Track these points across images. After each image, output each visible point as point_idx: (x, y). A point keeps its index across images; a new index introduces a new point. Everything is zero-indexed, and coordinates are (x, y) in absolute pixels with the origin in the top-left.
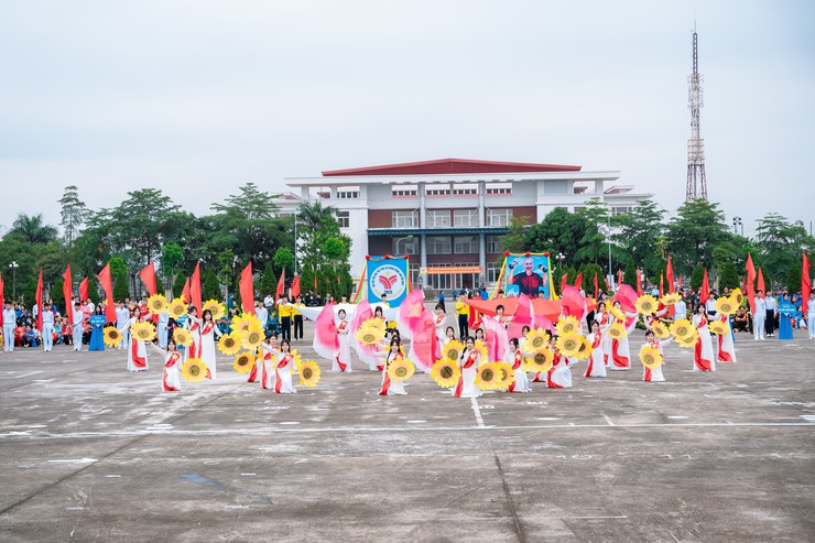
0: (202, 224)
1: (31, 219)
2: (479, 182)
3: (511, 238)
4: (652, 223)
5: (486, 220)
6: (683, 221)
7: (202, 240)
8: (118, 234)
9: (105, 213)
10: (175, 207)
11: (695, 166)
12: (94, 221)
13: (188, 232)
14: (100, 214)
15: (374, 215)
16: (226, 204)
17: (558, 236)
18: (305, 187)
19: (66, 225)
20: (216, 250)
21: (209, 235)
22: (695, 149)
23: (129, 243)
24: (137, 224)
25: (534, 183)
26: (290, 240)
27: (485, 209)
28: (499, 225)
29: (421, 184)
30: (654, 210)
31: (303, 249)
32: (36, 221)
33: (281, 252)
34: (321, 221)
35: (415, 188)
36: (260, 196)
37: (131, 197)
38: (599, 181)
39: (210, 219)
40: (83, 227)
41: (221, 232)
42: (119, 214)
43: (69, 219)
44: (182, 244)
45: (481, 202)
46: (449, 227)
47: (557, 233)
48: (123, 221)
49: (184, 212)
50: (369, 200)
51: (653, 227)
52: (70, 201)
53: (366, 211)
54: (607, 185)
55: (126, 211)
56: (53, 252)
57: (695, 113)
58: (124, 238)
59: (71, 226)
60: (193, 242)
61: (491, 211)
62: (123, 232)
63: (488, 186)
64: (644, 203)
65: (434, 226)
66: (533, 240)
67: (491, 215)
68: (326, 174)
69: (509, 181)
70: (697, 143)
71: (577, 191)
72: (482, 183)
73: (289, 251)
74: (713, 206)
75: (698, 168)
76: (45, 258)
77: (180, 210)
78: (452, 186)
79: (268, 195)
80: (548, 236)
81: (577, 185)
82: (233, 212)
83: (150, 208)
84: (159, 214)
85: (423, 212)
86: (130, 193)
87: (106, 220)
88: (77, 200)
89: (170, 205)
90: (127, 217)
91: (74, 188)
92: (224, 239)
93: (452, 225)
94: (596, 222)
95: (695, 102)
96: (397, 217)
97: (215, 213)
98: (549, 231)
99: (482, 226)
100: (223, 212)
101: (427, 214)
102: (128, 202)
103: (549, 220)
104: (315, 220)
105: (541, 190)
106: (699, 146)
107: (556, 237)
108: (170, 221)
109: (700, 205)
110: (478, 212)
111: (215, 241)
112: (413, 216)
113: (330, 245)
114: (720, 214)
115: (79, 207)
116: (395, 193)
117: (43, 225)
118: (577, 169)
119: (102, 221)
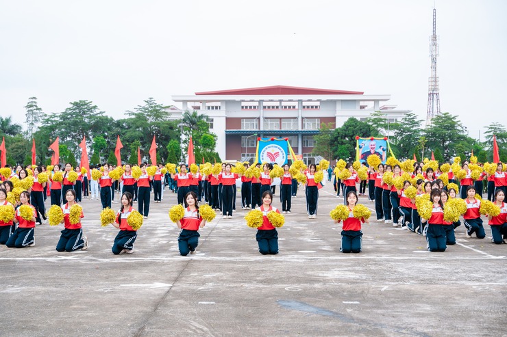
0: (119, 124)
1: (4, 120)
2: (299, 101)
3: (321, 137)
4: (414, 128)
5: (303, 125)
6: (435, 127)
7: (118, 134)
8: (63, 130)
9: (54, 116)
10: (101, 113)
11: (433, 94)
12: (47, 121)
13: (109, 129)
14: (51, 117)
15: (230, 121)
16: (135, 111)
17: (353, 136)
18: (185, 102)
19: (29, 123)
20: (128, 141)
21: (124, 131)
22: (433, 83)
23: (69, 136)
24: (75, 123)
25: (334, 102)
26: (177, 136)
27: (302, 118)
28: (311, 129)
29: (260, 101)
30: (416, 120)
31: (185, 142)
32: (8, 121)
33: (172, 142)
34: (197, 124)
35: (256, 104)
36: (157, 106)
37: (72, 105)
38: (376, 101)
39: (124, 121)
40: (40, 125)
41: (131, 129)
42: (64, 117)
43: (31, 119)
44: (105, 137)
45: (300, 114)
46: (279, 130)
47: (352, 134)
48: (66, 121)
49: (107, 116)
50: (227, 111)
51: (415, 131)
52: (32, 107)
53: (225, 118)
54: (381, 104)
55: (68, 114)
56: (19, 141)
57: (434, 60)
58: (67, 133)
59: (32, 124)
60: (113, 136)
61: (306, 120)
62: (66, 129)
63: (304, 104)
64: (409, 115)
65: (269, 129)
66: (336, 138)
67: (306, 122)
68: (197, 94)
69: (318, 100)
70: (435, 80)
71: (362, 107)
72: (301, 101)
73: (177, 142)
74: (454, 118)
75: (435, 95)
76: (14, 145)
77: (104, 115)
78: (280, 103)
79: (163, 106)
80: (346, 136)
81: (362, 104)
82: (139, 117)
83: (84, 113)
84: (90, 117)
85: (262, 119)
86: (71, 103)
87: (55, 121)
88: (36, 106)
89: (98, 111)
90: (69, 119)
91: (35, 98)
92: (133, 134)
93: (280, 128)
94: (377, 127)
95: (434, 53)
96: (244, 123)
97: (127, 117)
98: (347, 132)
99: (300, 129)
100: (133, 117)
101: (264, 121)
102: (70, 109)
103: (347, 126)
104: (193, 123)
105: (339, 106)
106: (436, 81)
107: (352, 136)
108: (98, 122)
109: (445, 117)
110: (297, 121)
111: (128, 135)
112: (255, 122)
113: (205, 139)
114: (459, 123)
115: (38, 111)
116: (243, 107)
117: (12, 123)
118: (362, 93)
119: (52, 121)
